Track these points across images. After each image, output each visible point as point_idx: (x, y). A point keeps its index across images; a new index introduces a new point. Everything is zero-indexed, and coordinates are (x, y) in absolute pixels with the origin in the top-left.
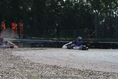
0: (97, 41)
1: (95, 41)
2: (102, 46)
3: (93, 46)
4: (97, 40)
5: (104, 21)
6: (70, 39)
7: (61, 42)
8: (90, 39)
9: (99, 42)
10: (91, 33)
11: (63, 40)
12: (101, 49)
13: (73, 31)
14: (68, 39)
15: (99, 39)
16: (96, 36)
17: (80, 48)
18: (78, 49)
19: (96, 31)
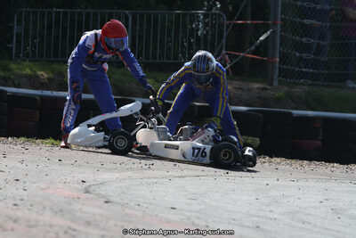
16: (277, 65)
17: (196, 151)
18: (183, 156)
19: (279, 28)
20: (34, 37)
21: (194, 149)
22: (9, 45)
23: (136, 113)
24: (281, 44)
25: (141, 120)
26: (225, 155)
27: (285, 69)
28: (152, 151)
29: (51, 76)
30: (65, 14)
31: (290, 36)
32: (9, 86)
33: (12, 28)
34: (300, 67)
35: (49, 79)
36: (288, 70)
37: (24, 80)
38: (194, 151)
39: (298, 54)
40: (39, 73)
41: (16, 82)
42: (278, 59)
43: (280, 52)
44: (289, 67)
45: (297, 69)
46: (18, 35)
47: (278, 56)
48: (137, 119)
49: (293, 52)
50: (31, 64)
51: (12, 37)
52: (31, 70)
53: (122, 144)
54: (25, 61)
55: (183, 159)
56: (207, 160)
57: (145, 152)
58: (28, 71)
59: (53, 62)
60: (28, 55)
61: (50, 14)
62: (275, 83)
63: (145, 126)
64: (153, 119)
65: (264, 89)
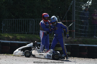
0: (75, 42)
1: (71, 42)
2: (86, 53)
4: (76, 40)
5: (90, 3)
6: (22, 37)
7: (3, 43)
9: (80, 45)
11: (8, 39)
12: (84, 58)
13: (29, 22)
14: (18, 37)
15: (80, 39)
16: (75, 32)
17: (48, 56)
18: (45, 57)
19: (75, 23)
20: (8, 27)
21: (47, 55)
22: (1, 29)
23: (32, 46)
24: (75, 27)
25: (33, 48)
26: (56, 57)
27: (77, 33)
28: (36, 56)
29: (13, 37)
30: (16, 20)
31: (78, 25)
32: (2, 40)
33: (2, 24)
34: (81, 33)
35: (12, 38)
36: (78, 34)
37: (6, 38)
38: (47, 56)
39: (80, 29)
40: (10, 36)
41: (3, 39)
42: (75, 31)
43: (75, 29)
44: (78, 33)
45: (80, 33)
46: (4, 26)
47: (75, 30)
48: (32, 48)
49: (79, 29)
50: (7, 34)
51: (2, 27)
52: (8, 36)
53: (28, 54)
54: (6, 33)
55: (44, 58)
56: (51, 58)
57: (34, 56)
58: (7, 36)
59: (13, 33)
60: (6, 32)
61: (12, 20)
62: (74, 37)
63: (34, 50)
64: (37, 48)
65: (71, 39)
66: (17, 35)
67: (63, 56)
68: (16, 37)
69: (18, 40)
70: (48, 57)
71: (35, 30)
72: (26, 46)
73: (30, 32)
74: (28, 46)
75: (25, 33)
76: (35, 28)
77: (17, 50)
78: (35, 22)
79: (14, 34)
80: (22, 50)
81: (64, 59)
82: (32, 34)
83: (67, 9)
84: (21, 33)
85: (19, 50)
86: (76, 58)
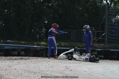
0: (107, 48)
1: (104, 48)
2: (116, 56)
3: (102, 56)
4: (108, 46)
6: (66, 44)
8: (96, 45)
9: (111, 50)
10: (98, 35)
12: (115, 60)
13: (71, 32)
14: (63, 44)
15: (111, 45)
16: (107, 40)
18: (83, 60)
19: (107, 32)
21: (85, 58)
23: (73, 51)
26: (92, 59)
28: (76, 59)
31: (109, 34)
35: (58, 45)
39: (111, 38)
43: (107, 37)
44: (109, 41)
45: (111, 41)
48: (73, 53)
53: (70, 58)
56: (88, 60)
57: (75, 59)
62: (107, 44)
63: (75, 54)
64: (77, 52)
65: (104, 45)
66: (62, 42)
67: (98, 59)
68: (61, 44)
69: (63, 47)
70: (86, 60)
71: (76, 39)
72: (68, 52)
73: (72, 40)
74: (70, 51)
75: (68, 41)
76: (76, 37)
77: (62, 54)
78: (76, 32)
79: (59, 42)
80: (66, 54)
81: (99, 61)
82: (73, 41)
83: (101, 22)
84: (65, 41)
85: (63, 54)
86: (108, 60)
